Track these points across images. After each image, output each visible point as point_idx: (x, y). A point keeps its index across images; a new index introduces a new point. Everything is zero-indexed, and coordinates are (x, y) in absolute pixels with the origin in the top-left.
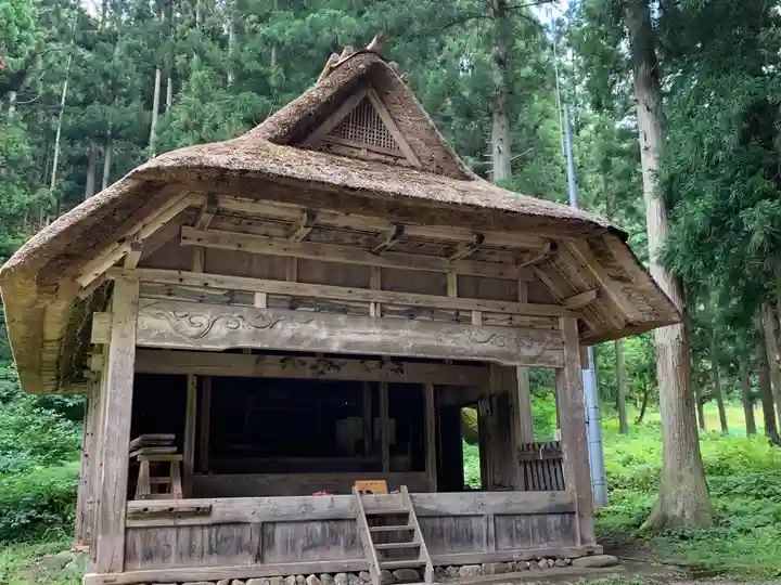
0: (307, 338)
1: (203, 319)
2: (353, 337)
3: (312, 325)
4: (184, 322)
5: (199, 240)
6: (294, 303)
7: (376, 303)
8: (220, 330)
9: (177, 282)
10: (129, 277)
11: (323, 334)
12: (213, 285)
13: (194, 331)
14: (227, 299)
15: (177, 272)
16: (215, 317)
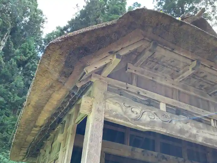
0: (187, 132)
1: (138, 110)
2: (208, 136)
3: (189, 125)
4: (129, 110)
5: (135, 71)
6: (178, 112)
7: (214, 120)
8: (146, 118)
9: (125, 88)
10: (103, 81)
11: (194, 131)
12: (141, 93)
13: (134, 116)
14: (147, 103)
15: (125, 83)
16: (143, 111)
